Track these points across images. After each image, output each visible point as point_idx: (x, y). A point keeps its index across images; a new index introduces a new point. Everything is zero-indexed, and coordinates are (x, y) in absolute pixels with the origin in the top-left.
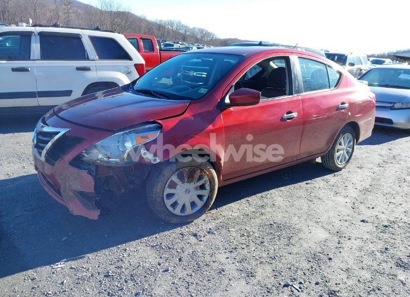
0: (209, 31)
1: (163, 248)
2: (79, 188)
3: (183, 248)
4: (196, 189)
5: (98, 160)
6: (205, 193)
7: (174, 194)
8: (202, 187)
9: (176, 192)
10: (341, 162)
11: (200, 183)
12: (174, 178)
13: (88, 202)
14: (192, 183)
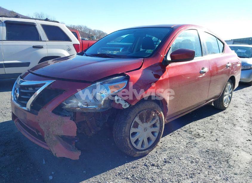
0: (104, 32)
1: (136, 179)
2: (62, 133)
3: (152, 177)
4: (151, 127)
5: (78, 107)
6: (157, 130)
7: (136, 133)
8: (154, 126)
9: (138, 131)
10: (226, 104)
11: (153, 122)
12: (137, 119)
13: (69, 145)
14: (149, 123)
